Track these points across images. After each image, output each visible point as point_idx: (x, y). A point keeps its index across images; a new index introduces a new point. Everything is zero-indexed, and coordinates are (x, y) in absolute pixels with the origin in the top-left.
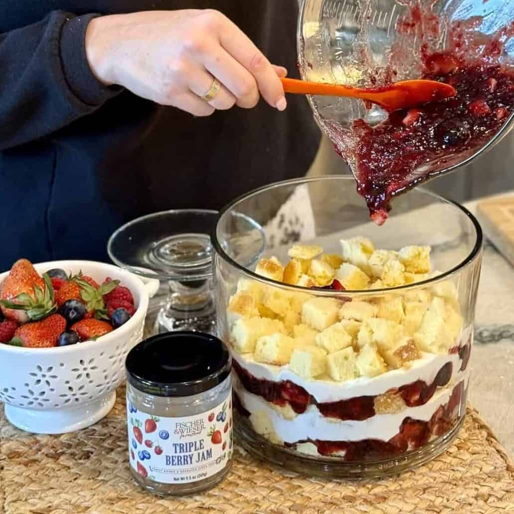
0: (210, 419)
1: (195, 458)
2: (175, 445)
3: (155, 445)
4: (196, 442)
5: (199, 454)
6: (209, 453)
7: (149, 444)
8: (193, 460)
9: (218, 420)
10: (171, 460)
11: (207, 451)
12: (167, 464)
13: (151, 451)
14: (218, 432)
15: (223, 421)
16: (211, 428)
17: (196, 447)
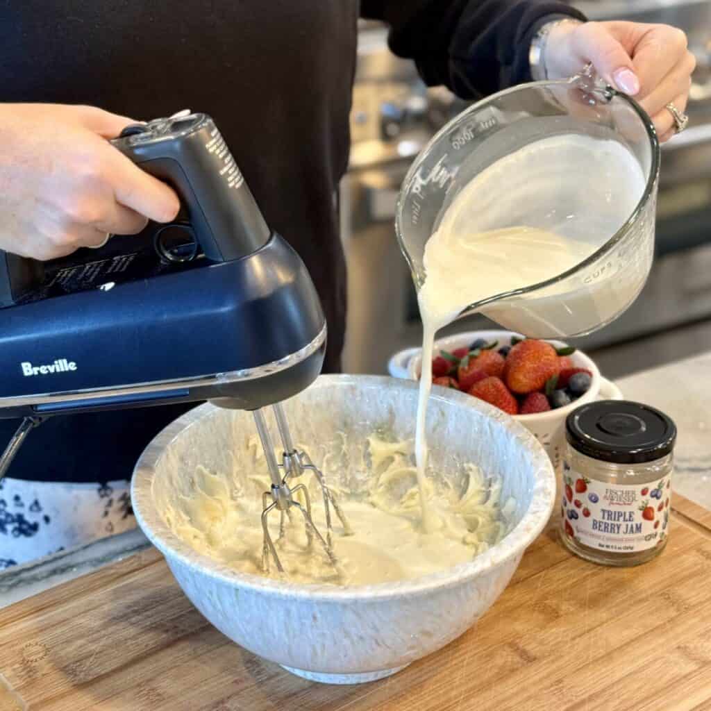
0: (644, 492)
1: (623, 528)
2: (604, 511)
3: (584, 506)
4: (625, 513)
5: (627, 525)
6: (639, 528)
7: (578, 504)
8: (621, 531)
9: (652, 496)
10: (598, 525)
11: (637, 525)
12: (593, 528)
13: (580, 511)
14: (651, 509)
15: (658, 498)
16: (643, 502)
17: (624, 518)
